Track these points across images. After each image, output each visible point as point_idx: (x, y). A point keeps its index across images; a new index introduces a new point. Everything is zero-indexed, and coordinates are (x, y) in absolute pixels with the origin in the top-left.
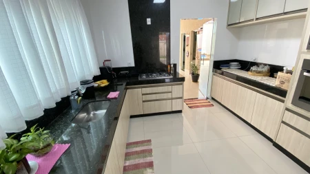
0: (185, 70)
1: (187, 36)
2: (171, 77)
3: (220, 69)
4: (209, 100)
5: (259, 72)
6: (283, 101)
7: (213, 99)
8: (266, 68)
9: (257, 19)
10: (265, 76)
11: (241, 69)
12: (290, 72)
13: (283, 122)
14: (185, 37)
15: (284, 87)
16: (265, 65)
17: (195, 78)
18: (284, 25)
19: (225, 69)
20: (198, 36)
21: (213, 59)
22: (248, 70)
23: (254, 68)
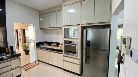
0: (20, 49)
1: (19, 31)
2: (10, 55)
3: (40, 46)
4: (36, 62)
5: (54, 45)
6: (62, 54)
7: (39, 61)
8: (56, 44)
9: (50, 28)
10: (56, 46)
11: (48, 45)
12: (62, 44)
13: (64, 61)
14: (17, 31)
15: (61, 49)
16: (55, 43)
17: (27, 52)
18: (57, 31)
19: (42, 46)
20: (26, 31)
21: (36, 42)
22: (50, 45)
23: (52, 44)
